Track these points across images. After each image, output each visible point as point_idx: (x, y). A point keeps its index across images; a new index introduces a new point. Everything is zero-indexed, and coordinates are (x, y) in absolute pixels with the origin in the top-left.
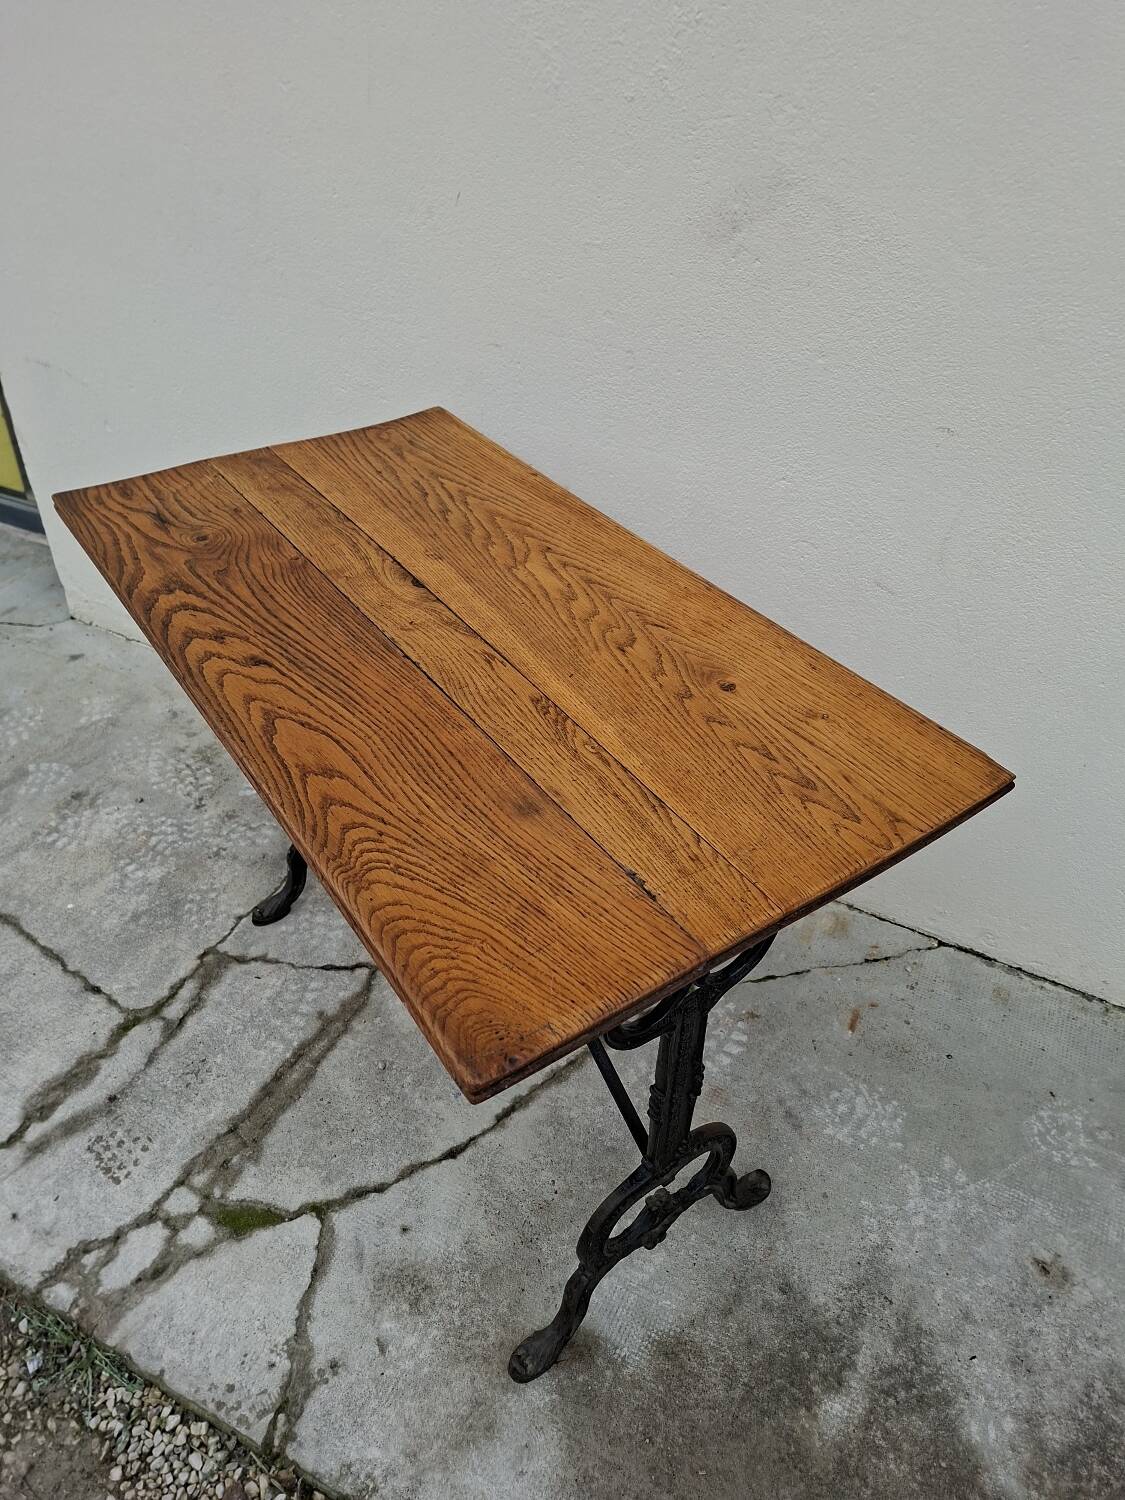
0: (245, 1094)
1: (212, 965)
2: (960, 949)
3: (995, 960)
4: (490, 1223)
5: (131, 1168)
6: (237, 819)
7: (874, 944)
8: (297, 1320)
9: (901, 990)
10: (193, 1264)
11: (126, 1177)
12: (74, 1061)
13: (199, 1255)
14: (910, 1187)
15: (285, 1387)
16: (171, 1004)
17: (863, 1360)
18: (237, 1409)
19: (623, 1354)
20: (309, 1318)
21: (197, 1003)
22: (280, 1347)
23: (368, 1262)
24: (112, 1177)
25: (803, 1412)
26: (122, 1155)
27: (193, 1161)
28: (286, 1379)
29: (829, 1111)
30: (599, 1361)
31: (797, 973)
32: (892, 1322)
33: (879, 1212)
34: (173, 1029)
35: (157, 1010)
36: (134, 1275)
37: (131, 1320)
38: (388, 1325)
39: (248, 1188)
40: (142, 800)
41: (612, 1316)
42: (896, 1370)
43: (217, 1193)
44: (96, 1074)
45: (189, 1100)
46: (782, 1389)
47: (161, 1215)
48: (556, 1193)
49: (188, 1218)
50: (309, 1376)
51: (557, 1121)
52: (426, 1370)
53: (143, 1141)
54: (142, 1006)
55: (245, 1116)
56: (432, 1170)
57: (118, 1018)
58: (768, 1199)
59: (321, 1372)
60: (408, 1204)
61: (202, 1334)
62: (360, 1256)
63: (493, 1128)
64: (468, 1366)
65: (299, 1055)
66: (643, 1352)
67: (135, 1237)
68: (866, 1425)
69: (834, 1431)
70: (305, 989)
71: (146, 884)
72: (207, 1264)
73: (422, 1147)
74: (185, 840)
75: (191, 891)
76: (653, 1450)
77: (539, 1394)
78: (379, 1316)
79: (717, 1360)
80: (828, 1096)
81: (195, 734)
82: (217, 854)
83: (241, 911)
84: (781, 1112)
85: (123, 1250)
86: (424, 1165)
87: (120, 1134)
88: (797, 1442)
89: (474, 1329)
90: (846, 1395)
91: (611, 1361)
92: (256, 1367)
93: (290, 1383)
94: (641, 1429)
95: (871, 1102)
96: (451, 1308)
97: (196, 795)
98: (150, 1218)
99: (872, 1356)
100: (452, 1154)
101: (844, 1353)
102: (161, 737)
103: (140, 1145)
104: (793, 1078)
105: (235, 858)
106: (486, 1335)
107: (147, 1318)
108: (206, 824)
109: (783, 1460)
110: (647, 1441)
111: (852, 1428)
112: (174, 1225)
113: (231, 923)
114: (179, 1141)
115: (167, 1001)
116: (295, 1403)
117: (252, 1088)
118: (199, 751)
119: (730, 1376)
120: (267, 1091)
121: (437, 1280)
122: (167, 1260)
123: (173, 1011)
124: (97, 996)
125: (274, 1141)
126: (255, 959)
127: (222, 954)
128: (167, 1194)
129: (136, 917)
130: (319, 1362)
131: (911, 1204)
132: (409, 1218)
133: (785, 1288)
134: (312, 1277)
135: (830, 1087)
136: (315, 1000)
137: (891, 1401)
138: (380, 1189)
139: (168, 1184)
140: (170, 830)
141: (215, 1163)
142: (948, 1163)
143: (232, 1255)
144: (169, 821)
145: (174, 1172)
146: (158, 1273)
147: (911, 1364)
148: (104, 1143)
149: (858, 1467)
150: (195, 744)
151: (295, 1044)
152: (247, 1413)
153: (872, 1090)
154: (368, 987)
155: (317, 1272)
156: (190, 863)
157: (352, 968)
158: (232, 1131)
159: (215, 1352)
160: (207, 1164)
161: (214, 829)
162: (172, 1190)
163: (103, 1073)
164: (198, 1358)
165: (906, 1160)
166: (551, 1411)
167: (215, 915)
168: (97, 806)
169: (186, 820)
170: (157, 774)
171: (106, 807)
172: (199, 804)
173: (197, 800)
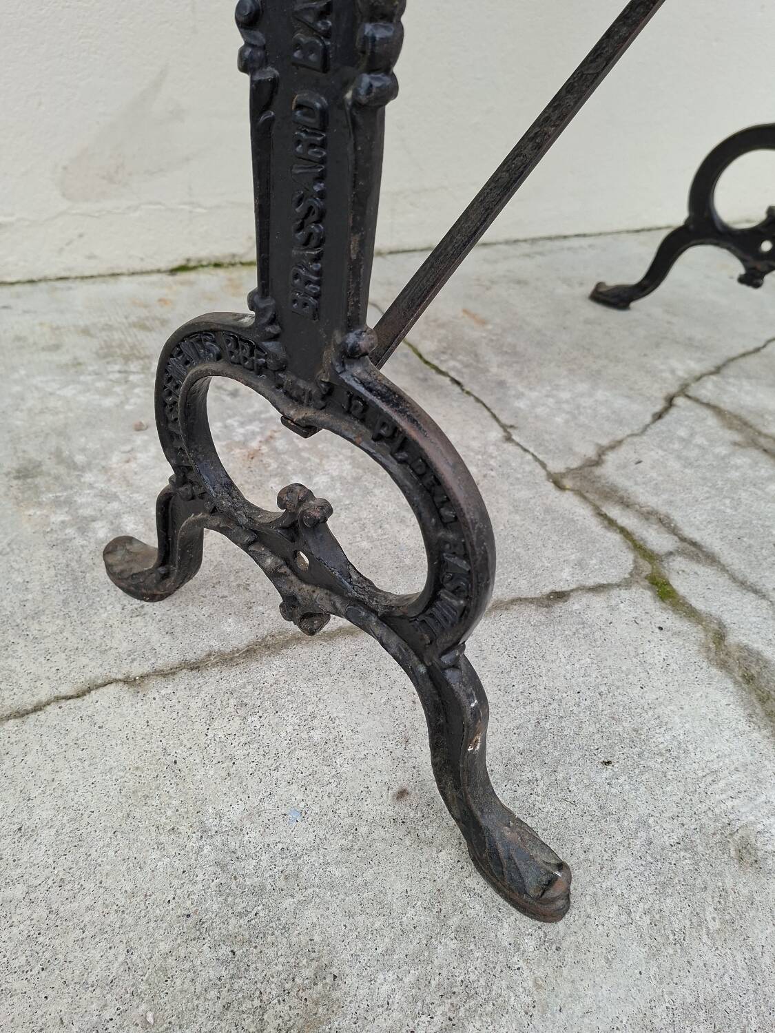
12: (714, 670)
16: (642, 539)
34: (695, 551)
54: (630, 565)
115: (633, 541)
168: (89, 464)
169: (250, 411)
170: (97, 397)
171: (106, 457)
172: (227, 393)
173: (216, 390)
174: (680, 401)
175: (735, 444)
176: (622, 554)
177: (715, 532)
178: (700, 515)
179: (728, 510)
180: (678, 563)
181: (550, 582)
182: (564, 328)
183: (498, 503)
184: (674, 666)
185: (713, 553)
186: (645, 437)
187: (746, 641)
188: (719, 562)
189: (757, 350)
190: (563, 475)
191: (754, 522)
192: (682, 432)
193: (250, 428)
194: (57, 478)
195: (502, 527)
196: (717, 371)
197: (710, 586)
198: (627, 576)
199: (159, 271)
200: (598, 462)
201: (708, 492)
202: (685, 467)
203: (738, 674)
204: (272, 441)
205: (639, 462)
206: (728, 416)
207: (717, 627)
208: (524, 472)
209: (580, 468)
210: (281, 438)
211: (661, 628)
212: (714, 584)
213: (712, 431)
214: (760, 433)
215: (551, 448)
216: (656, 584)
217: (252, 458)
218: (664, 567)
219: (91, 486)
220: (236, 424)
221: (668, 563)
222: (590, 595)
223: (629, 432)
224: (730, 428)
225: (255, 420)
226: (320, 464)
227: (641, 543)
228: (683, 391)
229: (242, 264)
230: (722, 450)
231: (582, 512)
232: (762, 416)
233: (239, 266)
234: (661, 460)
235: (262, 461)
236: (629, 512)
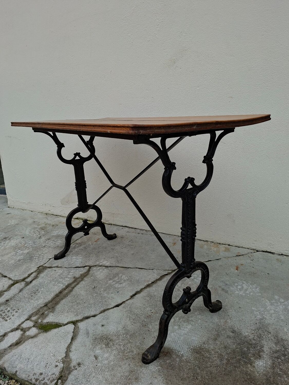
0: (50, 297)
1: (41, 269)
2: (263, 251)
3: (274, 253)
4: (132, 322)
5: (11, 317)
6: (50, 240)
7: (238, 252)
8: (66, 352)
9: (249, 261)
10: (30, 340)
11: (10, 319)
13: (32, 337)
14: (266, 304)
15: (61, 372)
17: (266, 349)
18: (43, 380)
19: (182, 353)
20: (70, 351)
21: (36, 277)
22: (60, 360)
23: (91, 335)
24: (5, 320)
25: (249, 366)
26: (9, 314)
27: (32, 314)
28: (61, 369)
29: (236, 288)
30: (174, 356)
31: (217, 259)
32: (272, 338)
33: (259, 310)
35: (23, 280)
36: (9, 345)
37: (6, 357)
38: (98, 352)
39: (51, 318)
40: (24, 238)
41: (176, 343)
42: (278, 351)
43: (40, 321)
44: (3, 295)
45: (32, 299)
46: (240, 360)
47: (20, 328)
48: (152, 313)
49: (29, 328)
50: (70, 368)
51: (150, 296)
52: (112, 363)
53: (16, 310)
54: (19, 279)
55: (50, 302)
56: (111, 310)
57: (11, 282)
58: (222, 310)
59: (74, 367)
60: (104, 319)
61: (32, 359)
62: (88, 333)
63: (130, 299)
64: (127, 361)
65: (67, 287)
66: (189, 352)
67: (10, 334)
68: (273, 368)
69: (262, 370)
70: (70, 272)
71: (22, 254)
72: (35, 340)
73: (107, 305)
74: (35, 244)
75: (36, 254)
76: (197, 381)
77: (153, 367)
78: (95, 349)
79: (215, 353)
80: (234, 285)
81: (40, 225)
82: (44, 247)
83: (51, 257)
84: (220, 289)
85: (6, 338)
86: (108, 309)
87: (9, 309)
88: (249, 375)
89: (129, 350)
90: (263, 360)
91: (178, 356)
92: (51, 367)
93: (63, 371)
94: (192, 375)
95: (248, 285)
96: (120, 345)
97: (39, 236)
98: (17, 329)
99: (269, 348)
100: (117, 306)
101: (259, 348)
102: (30, 226)
103: (15, 311)
104: (222, 281)
105: (49, 247)
106: (132, 352)
107: (13, 356)
108: (42, 241)
109: (246, 381)
110: (195, 378)
111: (268, 369)
112: (24, 330)
113: (48, 260)
114: (28, 309)
115: (27, 278)
116: (65, 376)
117: (52, 295)
118: (40, 228)
119: (221, 357)
120: (57, 296)
121: (114, 338)
122: (22, 339)
123: (29, 280)
125: (59, 307)
126: (55, 267)
127: (45, 267)
128: (23, 323)
129: (19, 260)
130: (74, 363)
131: (268, 308)
132: (104, 322)
133: (233, 332)
134: (71, 340)
135: (234, 283)
136: (73, 275)
137: (279, 360)
138: (94, 316)
139: (24, 320)
140: (31, 243)
141: (40, 314)
142: (276, 297)
143: (43, 336)
144: (31, 241)
145: (26, 317)
146: (18, 343)
147: (283, 349)
148: (3, 312)
149: (274, 380)
150: (40, 227)
151: (66, 284)
152: (47, 381)
153: (247, 282)
154: (89, 270)
155: (73, 339)
156: (36, 249)
157: (84, 267)
158: (45, 306)
159: (36, 364)
160: (36, 314)
161: (44, 242)
162: (25, 321)
164: (29, 366)
165: (263, 297)
166: (159, 372)
167: (43, 259)
169: (36, 241)
170: (28, 233)
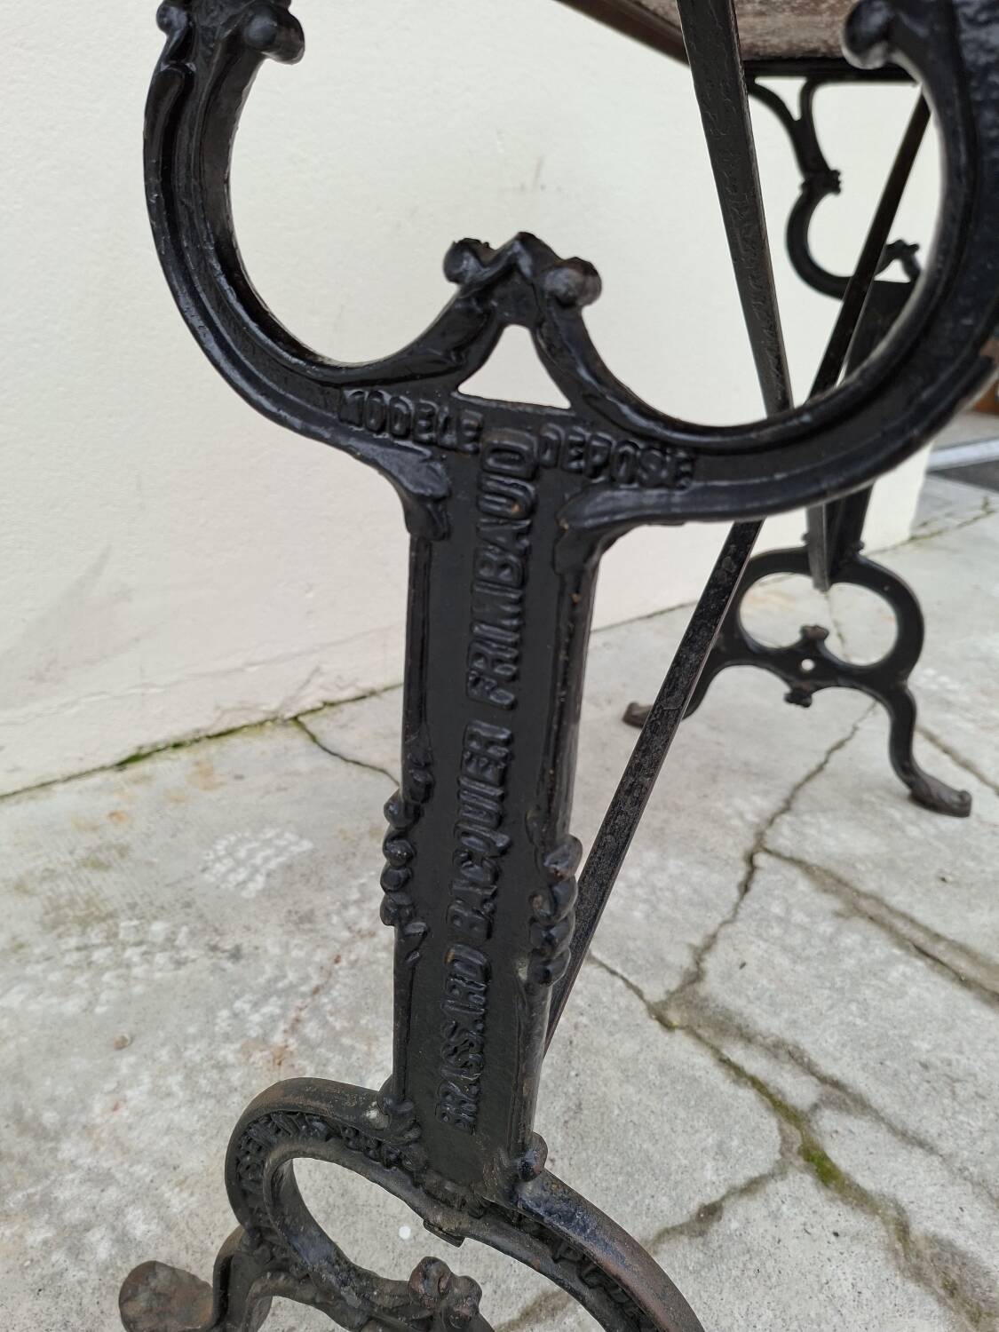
12: (912, 1287)
16: (780, 1092)
34: (839, 1094)
44: (951, 1244)
54: (776, 1137)
57: (802, 1183)
115: (770, 1096)
124: (727, 1215)
127: (669, 999)
163: (947, 1232)
168: (64, 1125)
169: (262, 980)
170: (54, 1000)
171: (86, 1108)
172: (227, 954)
173: (211, 954)
174: (761, 860)
175: (838, 914)
176: (765, 1121)
177: (854, 1060)
178: (832, 1036)
179: (858, 1021)
180: (828, 1121)
181: (694, 1192)
182: (608, 770)
183: (602, 1069)
184: (867, 1294)
185: (860, 1095)
186: (738, 924)
187: (933, 1229)
188: (871, 1107)
189: (821, 768)
190: (665, 1004)
191: (891, 1033)
192: (777, 909)
193: (266, 1010)
194: (23, 1161)
195: (616, 1112)
196: (787, 807)
197: (872, 1150)
198: (778, 1157)
199: (103, 769)
200: (696, 976)
201: (829, 997)
202: (795, 962)
203: (937, 1284)
204: (299, 1026)
205: (743, 965)
206: (817, 873)
207: (895, 1214)
208: (620, 1009)
209: (682, 989)
210: (310, 1020)
211: (836, 1234)
212: (875, 1145)
213: (808, 899)
214: (859, 893)
215: (640, 962)
216: (813, 1160)
217: (280, 1064)
218: (814, 1131)
219: (73, 1166)
220: (247, 1007)
221: (817, 1122)
222: (744, 1200)
223: (720, 920)
224: (825, 891)
225: (271, 996)
226: (369, 1054)
227: (780, 1097)
228: (760, 845)
229: (209, 737)
230: (826, 927)
231: (702, 1061)
232: (854, 867)
233: (206, 740)
234: (766, 956)
235: (293, 1066)
236: (755, 1051)
